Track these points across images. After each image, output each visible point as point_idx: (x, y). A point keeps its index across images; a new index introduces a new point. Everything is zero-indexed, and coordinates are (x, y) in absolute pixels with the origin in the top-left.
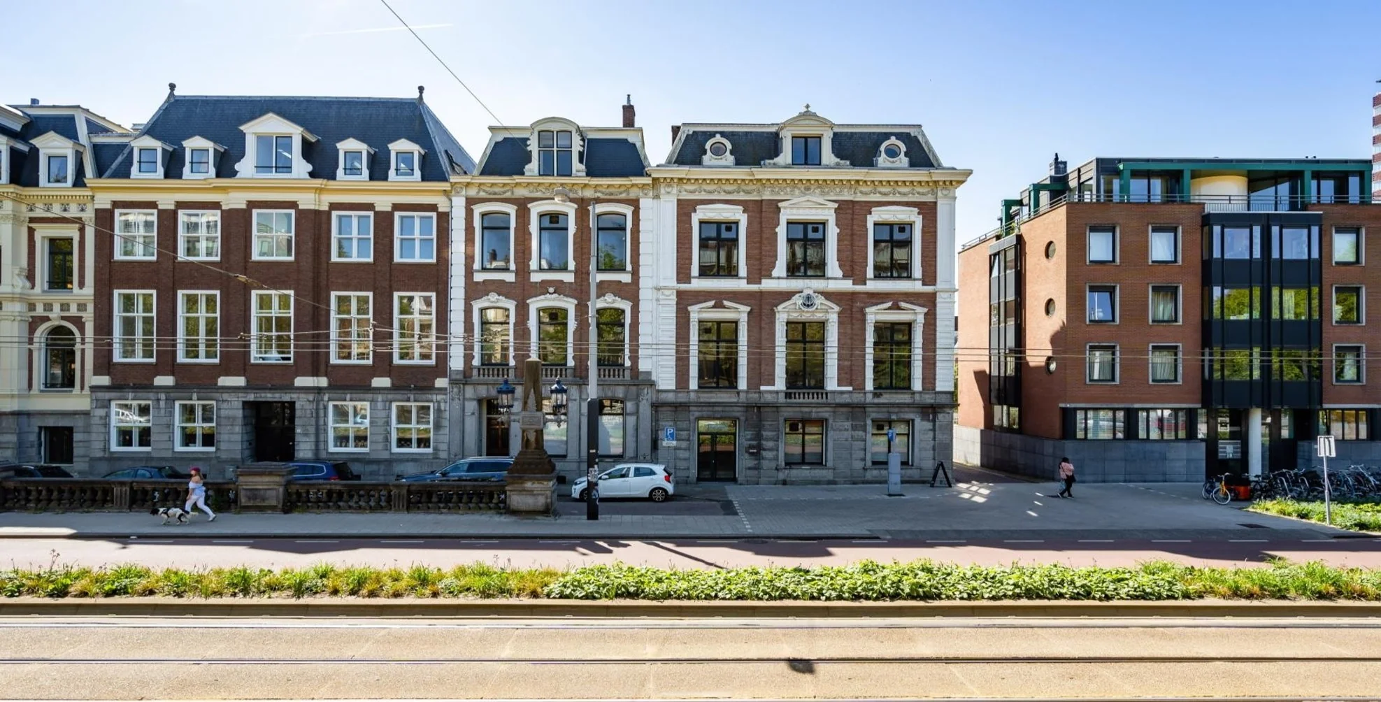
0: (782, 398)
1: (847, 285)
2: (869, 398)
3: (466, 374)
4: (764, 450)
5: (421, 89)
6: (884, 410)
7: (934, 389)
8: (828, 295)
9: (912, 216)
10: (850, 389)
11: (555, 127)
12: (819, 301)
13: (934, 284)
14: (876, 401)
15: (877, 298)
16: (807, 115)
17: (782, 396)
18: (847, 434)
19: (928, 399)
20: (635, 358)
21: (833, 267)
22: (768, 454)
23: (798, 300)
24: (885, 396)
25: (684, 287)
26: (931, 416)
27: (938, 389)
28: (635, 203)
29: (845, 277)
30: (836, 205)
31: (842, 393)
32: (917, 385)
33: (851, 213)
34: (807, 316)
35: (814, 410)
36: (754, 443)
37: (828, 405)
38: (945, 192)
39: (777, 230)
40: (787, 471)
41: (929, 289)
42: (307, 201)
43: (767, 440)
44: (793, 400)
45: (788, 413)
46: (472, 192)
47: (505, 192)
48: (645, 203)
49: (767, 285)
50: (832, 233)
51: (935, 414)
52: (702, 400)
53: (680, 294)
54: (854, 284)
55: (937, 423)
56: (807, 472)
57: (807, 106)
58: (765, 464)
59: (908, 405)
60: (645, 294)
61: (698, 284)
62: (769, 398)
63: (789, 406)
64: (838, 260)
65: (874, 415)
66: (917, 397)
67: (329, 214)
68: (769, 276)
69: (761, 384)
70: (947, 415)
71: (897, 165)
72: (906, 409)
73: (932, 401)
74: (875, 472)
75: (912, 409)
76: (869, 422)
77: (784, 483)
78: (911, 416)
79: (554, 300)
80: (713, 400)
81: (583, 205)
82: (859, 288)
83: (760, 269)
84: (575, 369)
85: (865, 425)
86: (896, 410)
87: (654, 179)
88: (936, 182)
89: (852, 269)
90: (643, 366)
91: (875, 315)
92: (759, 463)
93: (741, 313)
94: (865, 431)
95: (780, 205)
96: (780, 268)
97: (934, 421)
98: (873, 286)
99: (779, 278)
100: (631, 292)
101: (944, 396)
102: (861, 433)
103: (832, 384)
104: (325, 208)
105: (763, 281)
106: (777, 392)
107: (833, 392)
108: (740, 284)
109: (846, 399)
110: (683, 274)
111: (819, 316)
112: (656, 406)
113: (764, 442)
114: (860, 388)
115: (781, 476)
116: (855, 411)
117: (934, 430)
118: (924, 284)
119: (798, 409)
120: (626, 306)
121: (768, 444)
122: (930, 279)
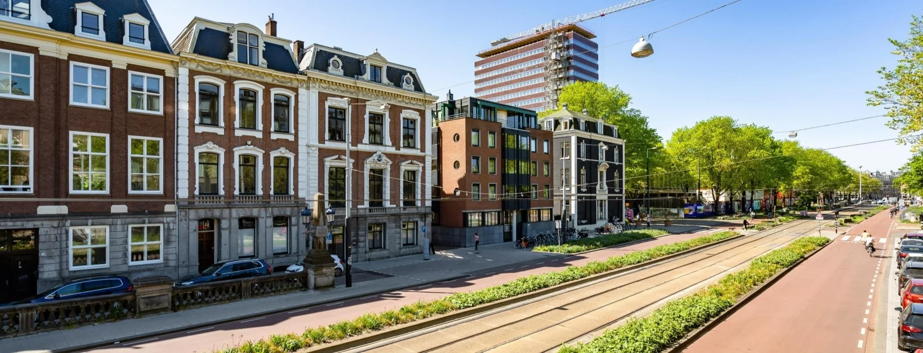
0: (368, 212)
1: (392, 150)
2: (402, 210)
3: (190, 201)
4: (360, 242)
6: (407, 216)
7: (424, 205)
8: (386, 154)
9: (416, 116)
10: (395, 206)
11: (248, 31)
12: (384, 158)
13: (424, 152)
14: (405, 212)
15: (405, 157)
16: (377, 54)
17: (367, 211)
18: (394, 230)
19: (423, 210)
20: (296, 189)
21: (388, 140)
22: (361, 244)
23: (375, 157)
24: (407, 209)
25: (322, 146)
27: (426, 205)
28: (295, 90)
29: (392, 145)
30: (389, 106)
31: (392, 208)
32: (419, 204)
33: (395, 110)
34: (377, 166)
35: (380, 218)
36: (355, 238)
37: (386, 215)
38: (428, 106)
39: (365, 117)
41: (422, 154)
42: (48, 49)
43: (361, 236)
44: (372, 213)
45: (370, 220)
46: (193, 66)
47: (216, 70)
48: (302, 91)
49: (361, 147)
50: (387, 120)
51: (425, 217)
53: (320, 150)
54: (396, 150)
56: (378, 253)
57: (377, 50)
59: (416, 214)
60: (302, 149)
61: (329, 145)
62: (361, 212)
63: (371, 216)
64: (389, 136)
65: (404, 220)
66: (419, 209)
67: (67, 63)
68: (361, 143)
69: (358, 205)
71: (410, 88)
72: (415, 216)
74: (404, 250)
76: (401, 223)
77: (369, 260)
78: (416, 219)
79: (251, 149)
81: (268, 87)
82: (398, 152)
83: (357, 140)
85: (400, 225)
86: (411, 216)
87: (309, 78)
88: (425, 100)
89: (395, 144)
90: (301, 194)
91: (405, 166)
92: (357, 250)
93: (348, 163)
94: (400, 228)
95: (366, 103)
96: (366, 139)
97: (425, 221)
98: (403, 151)
99: (366, 144)
100: (293, 147)
101: (428, 208)
102: (398, 229)
103: (387, 204)
104: (63, 56)
105: (359, 145)
106: (365, 209)
107: (389, 208)
108: (348, 146)
109: (393, 212)
110: (321, 140)
111: (382, 166)
113: (360, 238)
114: (398, 205)
115: (367, 256)
116: (397, 217)
117: (424, 226)
118: (421, 152)
119: (374, 218)
120: (291, 156)
121: (362, 239)
122: (423, 149)
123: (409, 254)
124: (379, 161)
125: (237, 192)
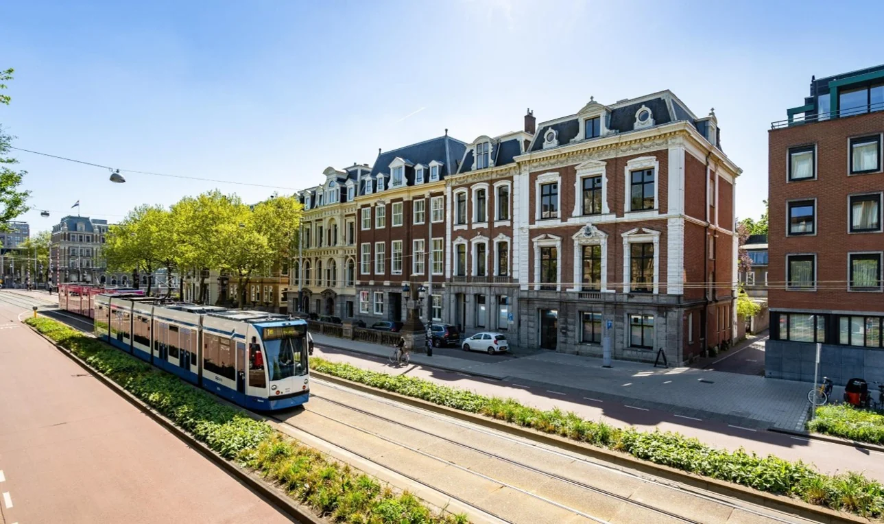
0: (576, 297)
1: (612, 218)
2: (625, 299)
3: (451, 280)
4: (569, 330)
5: (446, 130)
6: (634, 307)
7: (666, 293)
8: (600, 227)
9: (653, 163)
10: (614, 291)
11: (482, 141)
12: (594, 230)
13: (666, 213)
14: (630, 300)
15: (630, 225)
16: (592, 104)
18: (612, 323)
19: (663, 300)
20: (511, 271)
21: (605, 208)
22: (570, 333)
23: (583, 231)
24: (636, 297)
25: (533, 227)
26: (665, 313)
27: (668, 293)
28: (511, 179)
29: (611, 212)
30: (605, 163)
31: (609, 294)
32: (656, 291)
33: (615, 166)
34: (590, 242)
35: (593, 306)
36: (564, 326)
37: (599, 302)
38: (673, 141)
39: (575, 185)
40: (579, 346)
41: (663, 216)
42: (406, 197)
43: (570, 324)
44: (583, 299)
45: (580, 307)
46: (454, 183)
47: (464, 181)
48: (516, 178)
49: (571, 222)
50: (605, 181)
51: (667, 311)
52: (540, 297)
53: (531, 231)
54: (617, 217)
55: (668, 319)
56: (589, 348)
58: (570, 340)
59: (648, 304)
60: (515, 232)
61: (539, 224)
62: (572, 297)
63: (580, 302)
64: (607, 201)
65: (628, 311)
66: (655, 298)
67: (412, 201)
68: (571, 216)
69: (567, 288)
70: (674, 313)
71: (647, 125)
72: (648, 308)
73: (665, 302)
74: (629, 352)
75: (652, 308)
76: (626, 316)
77: (578, 354)
78: (651, 313)
79: (480, 238)
80: (545, 297)
81: (492, 183)
82: (620, 220)
83: (567, 214)
84: (488, 277)
85: (623, 318)
86: (642, 308)
87: (518, 163)
89: (616, 208)
90: (515, 276)
91: (629, 238)
92: (566, 340)
93: (556, 242)
94: (623, 322)
95: (576, 168)
96: (577, 210)
97: (666, 317)
98: (629, 217)
99: (576, 217)
100: (509, 231)
101: (672, 298)
102: (621, 323)
103: (604, 289)
104: (411, 199)
105: (569, 220)
106: (574, 293)
107: (605, 294)
108: (557, 223)
109: (611, 298)
110: (532, 221)
111: (596, 241)
112: (520, 299)
113: (568, 326)
114: (620, 291)
115: (577, 349)
116: (616, 306)
117: (666, 324)
118: (660, 213)
119: (585, 305)
120: (507, 239)
121: (571, 327)
122: (663, 209)
123: (636, 360)
124: (589, 235)
125: (473, 274)
